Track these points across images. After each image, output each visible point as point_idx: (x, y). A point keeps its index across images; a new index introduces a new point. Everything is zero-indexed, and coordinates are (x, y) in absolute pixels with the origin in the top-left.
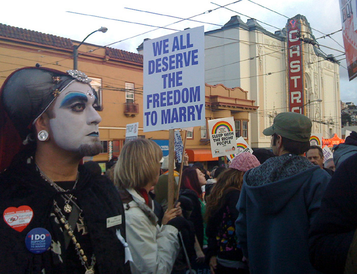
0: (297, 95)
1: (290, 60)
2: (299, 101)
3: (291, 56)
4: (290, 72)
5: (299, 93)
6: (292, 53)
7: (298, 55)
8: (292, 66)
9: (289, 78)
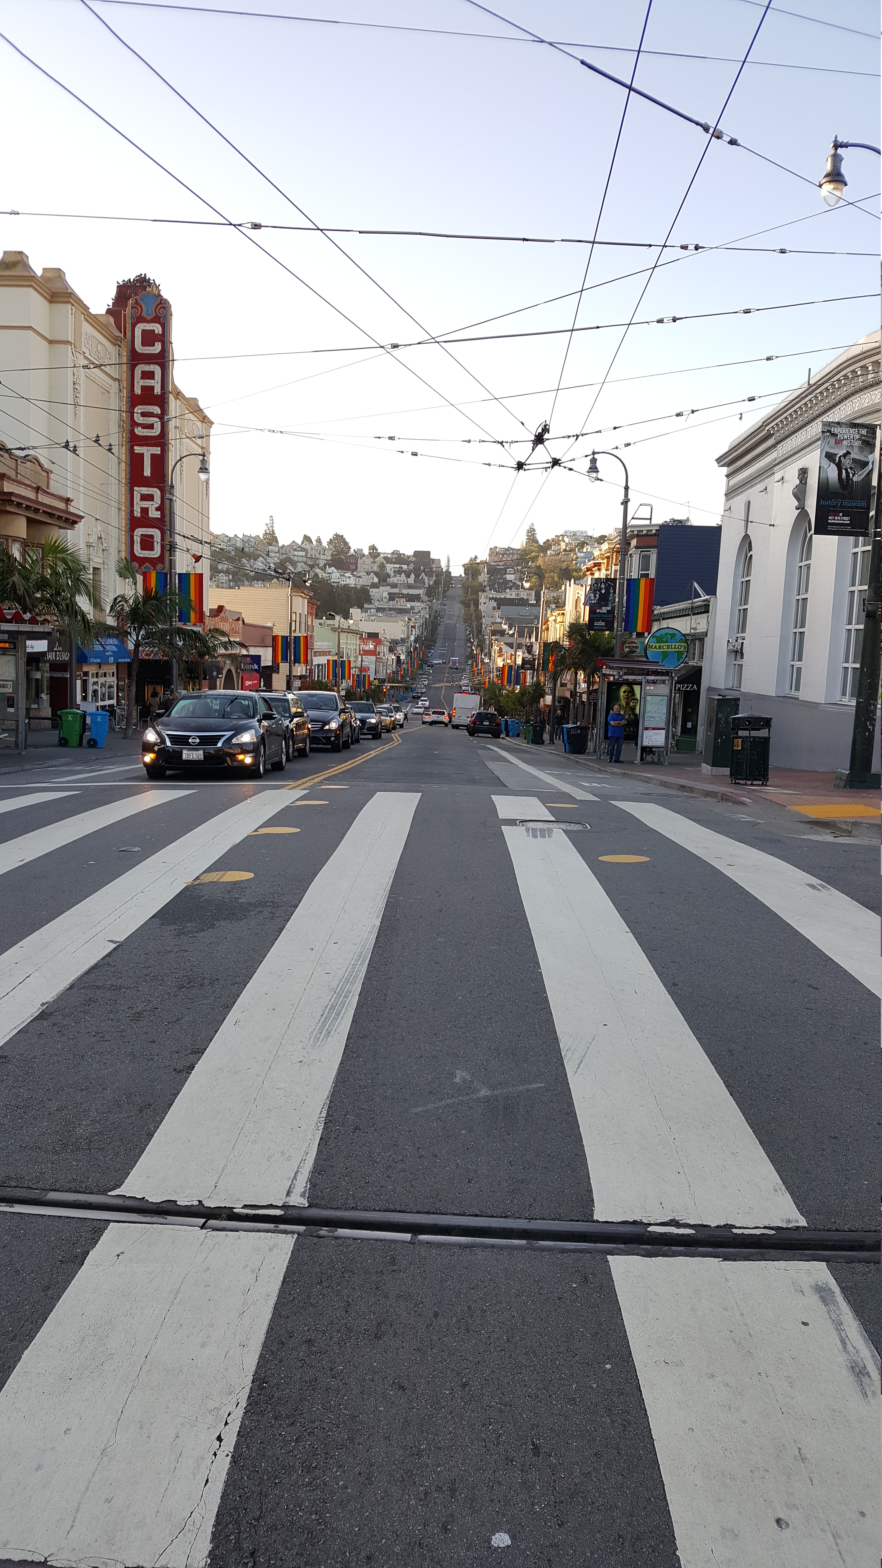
0: (150, 498)
1: (134, 400)
2: (154, 514)
3: (138, 391)
4: (132, 432)
5: (156, 493)
6: (139, 384)
7: (158, 390)
8: (138, 419)
9: (132, 449)
